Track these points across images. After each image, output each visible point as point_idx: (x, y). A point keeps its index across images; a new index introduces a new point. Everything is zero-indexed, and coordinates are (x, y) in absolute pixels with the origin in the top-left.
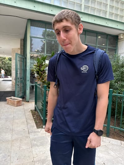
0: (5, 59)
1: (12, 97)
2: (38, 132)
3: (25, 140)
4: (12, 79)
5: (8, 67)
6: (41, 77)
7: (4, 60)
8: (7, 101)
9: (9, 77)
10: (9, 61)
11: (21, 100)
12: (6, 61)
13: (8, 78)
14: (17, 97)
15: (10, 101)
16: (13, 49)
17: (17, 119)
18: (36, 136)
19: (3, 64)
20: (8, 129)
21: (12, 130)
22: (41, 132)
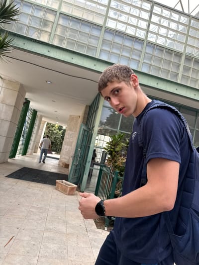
0: (53, 126)
1: (64, 181)
2: (99, 233)
3: (83, 238)
4: (61, 157)
5: (55, 138)
6: (113, 159)
7: (51, 128)
8: (57, 184)
9: (54, 153)
10: (58, 131)
11: (75, 187)
12: (55, 130)
13: (52, 154)
14: (70, 182)
15: (60, 186)
16: (70, 116)
17: (70, 211)
18: (96, 237)
19: (49, 133)
20: (60, 219)
21: (66, 222)
22: (102, 234)
